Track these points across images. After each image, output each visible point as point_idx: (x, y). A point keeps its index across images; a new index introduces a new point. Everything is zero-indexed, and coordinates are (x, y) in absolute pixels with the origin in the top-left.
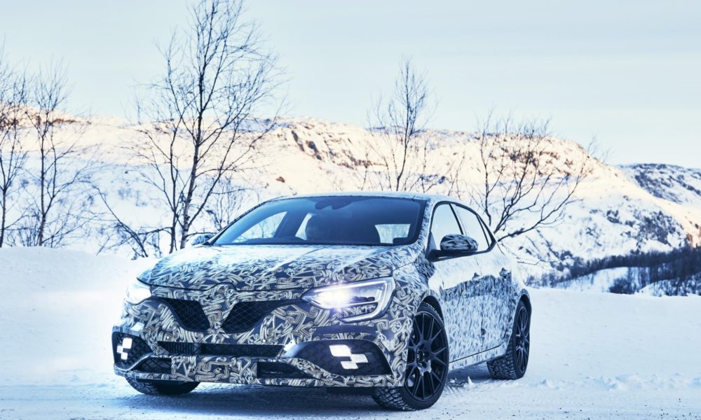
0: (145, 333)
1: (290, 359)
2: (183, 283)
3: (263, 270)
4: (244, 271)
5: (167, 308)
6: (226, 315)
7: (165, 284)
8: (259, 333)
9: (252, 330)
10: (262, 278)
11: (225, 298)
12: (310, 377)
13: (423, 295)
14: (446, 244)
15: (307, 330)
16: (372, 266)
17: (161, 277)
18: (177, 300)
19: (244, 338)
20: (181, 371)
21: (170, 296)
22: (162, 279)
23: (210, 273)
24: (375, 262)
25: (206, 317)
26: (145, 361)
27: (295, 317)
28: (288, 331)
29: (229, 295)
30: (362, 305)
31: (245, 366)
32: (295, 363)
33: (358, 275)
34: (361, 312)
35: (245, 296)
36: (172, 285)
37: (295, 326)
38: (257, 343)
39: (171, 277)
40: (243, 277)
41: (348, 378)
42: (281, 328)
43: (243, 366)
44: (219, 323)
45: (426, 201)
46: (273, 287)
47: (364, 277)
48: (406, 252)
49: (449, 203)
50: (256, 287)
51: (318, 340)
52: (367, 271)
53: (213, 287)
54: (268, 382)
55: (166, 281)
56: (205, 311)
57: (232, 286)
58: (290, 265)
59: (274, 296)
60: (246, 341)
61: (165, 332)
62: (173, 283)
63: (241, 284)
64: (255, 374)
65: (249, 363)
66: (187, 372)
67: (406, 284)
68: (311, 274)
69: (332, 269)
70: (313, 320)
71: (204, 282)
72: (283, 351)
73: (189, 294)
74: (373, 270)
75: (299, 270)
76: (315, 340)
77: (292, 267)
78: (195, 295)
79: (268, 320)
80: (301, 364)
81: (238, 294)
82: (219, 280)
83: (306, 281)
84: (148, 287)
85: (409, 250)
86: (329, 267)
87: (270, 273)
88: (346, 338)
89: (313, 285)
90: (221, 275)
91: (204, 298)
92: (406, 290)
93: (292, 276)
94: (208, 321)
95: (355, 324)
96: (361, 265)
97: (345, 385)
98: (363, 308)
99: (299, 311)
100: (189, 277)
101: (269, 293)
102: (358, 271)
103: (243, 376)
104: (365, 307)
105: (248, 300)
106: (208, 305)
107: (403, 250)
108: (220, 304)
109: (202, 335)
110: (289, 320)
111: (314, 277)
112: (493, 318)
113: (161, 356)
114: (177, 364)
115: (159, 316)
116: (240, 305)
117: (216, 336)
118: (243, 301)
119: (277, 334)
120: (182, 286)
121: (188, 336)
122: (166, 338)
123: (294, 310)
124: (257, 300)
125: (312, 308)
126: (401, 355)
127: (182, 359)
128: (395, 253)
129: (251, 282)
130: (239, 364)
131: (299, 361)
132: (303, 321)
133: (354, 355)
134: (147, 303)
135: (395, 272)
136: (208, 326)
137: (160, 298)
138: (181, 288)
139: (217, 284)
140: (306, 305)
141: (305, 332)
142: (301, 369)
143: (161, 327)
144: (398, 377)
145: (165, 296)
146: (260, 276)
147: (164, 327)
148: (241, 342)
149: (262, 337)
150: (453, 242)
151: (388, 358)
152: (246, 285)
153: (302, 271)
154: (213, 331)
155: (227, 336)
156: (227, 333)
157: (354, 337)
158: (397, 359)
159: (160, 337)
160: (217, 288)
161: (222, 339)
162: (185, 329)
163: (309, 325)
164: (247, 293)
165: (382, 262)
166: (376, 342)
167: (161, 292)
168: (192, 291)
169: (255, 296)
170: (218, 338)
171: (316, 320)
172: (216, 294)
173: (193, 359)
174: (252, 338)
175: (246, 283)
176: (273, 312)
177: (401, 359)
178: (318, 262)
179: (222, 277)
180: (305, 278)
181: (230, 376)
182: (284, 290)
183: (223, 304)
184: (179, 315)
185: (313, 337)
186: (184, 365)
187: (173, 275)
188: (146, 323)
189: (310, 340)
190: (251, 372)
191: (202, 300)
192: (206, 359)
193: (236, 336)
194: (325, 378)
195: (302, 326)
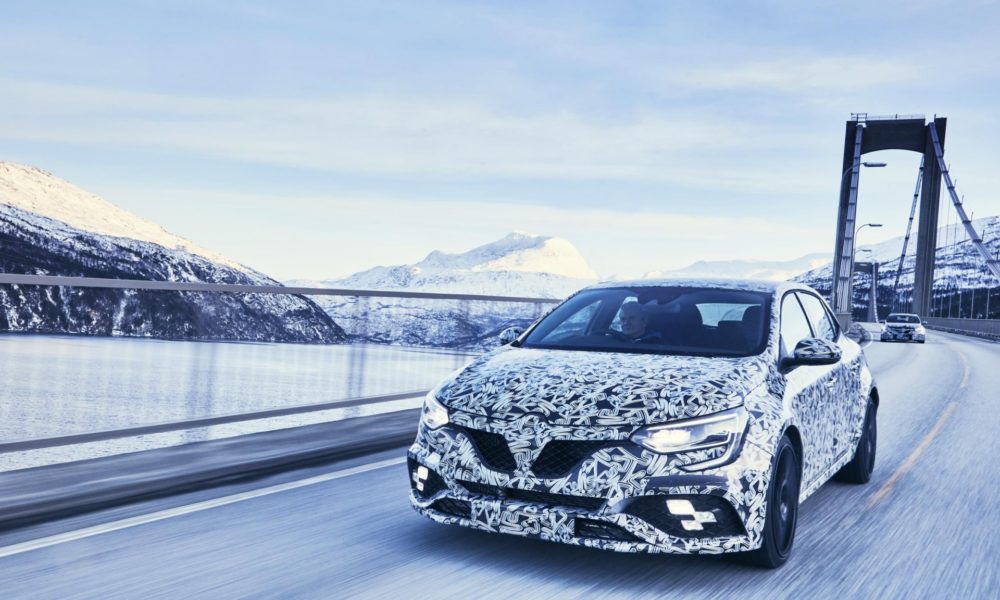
0: (441, 468)
1: (617, 517)
2: (485, 408)
3: (580, 396)
4: (558, 397)
5: (466, 439)
6: (536, 454)
7: (464, 409)
8: (576, 481)
9: (569, 477)
10: (581, 408)
11: (535, 433)
12: (641, 540)
13: (783, 427)
14: (801, 351)
15: (638, 480)
16: (718, 393)
17: (461, 398)
18: (478, 431)
19: (558, 485)
20: (483, 518)
21: (470, 425)
22: (462, 401)
23: (517, 397)
24: (721, 387)
25: (511, 456)
26: (442, 500)
27: (622, 463)
28: (614, 482)
29: (540, 430)
30: (708, 449)
31: (560, 521)
32: (622, 521)
33: (701, 408)
34: (706, 458)
35: (560, 433)
36: (473, 411)
37: (622, 475)
38: (574, 493)
39: (473, 400)
40: (557, 406)
41: (692, 542)
42: (605, 477)
43: (557, 520)
44: (528, 465)
45: (771, 294)
46: (594, 421)
47: (710, 411)
48: (756, 368)
49: (793, 291)
50: (573, 420)
51: (653, 494)
52: (712, 401)
53: (521, 417)
54: (588, 543)
55: (467, 405)
56: (511, 449)
57: (543, 417)
58: (614, 390)
59: (597, 434)
60: (561, 491)
61: (464, 468)
62: (473, 408)
63: (555, 416)
64: (572, 533)
65: (565, 517)
66: (490, 521)
67: (761, 414)
68: (641, 405)
69: (667, 399)
70: (645, 468)
71: (509, 409)
72: (607, 506)
73: (492, 425)
74: (720, 399)
75: (626, 398)
76: (648, 494)
77: (616, 394)
78: (499, 427)
79: (588, 465)
80: (630, 523)
81: (551, 429)
82: (528, 407)
83: (635, 415)
84: (445, 410)
85: (759, 363)
86: (663, 394)
87: (589, 401)
88: (688, 492)
89: (644, 421)
90: (530, 402)
91: (510, 432)
92: (762, 423)
93: (617, 408)
94: (514, 460)
95: (699, 473)
96: (704, 393)
97: (687, 552)
98: (709, 452)
99: (627, 456)
100: (492, 401)
101: (589, 430)
102: (701, 401)
103: (557, 533)
104: (712, 451)
105: (563, 438)
106: (514, 441)
107: (753, 364)
108: (529, 440)
109: (507, 477)
110: (615, 467)
111: (645, 410)
112: (844, 422)
113: (459, 498)
114: (478, 510)
115: (458, 449)
116: (554, 444)
117: (525, 480)
118: (557, 439)
119: (600, 484)
120: (485, 414)
121: (492, 477)
122: (465, 477)
123: (622, 454)
124: (574, 439)
125: (644, 452)
126: (758, 510)
127: (484, 504)
128: (744, 371)
129: (567, 413)
130: (553, 518)
131: (628, 519)
132: (632, 471)
133: (698, 513)
134: (444, 430)
135: (747, 399)
136: (514, 466)
137: (459, 426)
138: (483, 416)
139: (526, 414)
140: (636, 449)
141: (636, 483)
142: (630, 530)
143: (459, 462)
144: (754, 538)
145: (464, 423)
146: (578, 404)
147: (463, 463)
148: (555, 490)
149: (580, 487)
150: (811, 350)
151: (743, 515)
152: (561, 417)
153: (629, 401)
154: (520, 473)
155: (537, 481)
156: (537, 477)
157: (699, 491)
158: (754, 515)
159: (458, 475)
160: (525, 420)
161: (532, 486)
162: (488, 467)
163: (640, 474)
164: (561, 429)
165: (730, 387)
166: (727, 497)
167: (460, 419)
168: (496, 421)
169: (572, 432)
170: (526, 483)
171: (649, 469)
172: (524, 427)
173: (496, 505)
174: (568, 487)
175: (560, 414)
176: (593, 456)
177: (759, 516)
178: (648, 387)
179: (531, 405)
180: (634, 411)
181: (541, 532)
182: (609, 428)
183: (533, 441)
184: (481, 450)
185: (646, 491)
186: (486, 511)
187: (475, 395)
188: (442, 455)
189: (642, 494)
190: (569, 529)
191: (508, 434)
192: (513, 507)
193: (548, 483)
194: (661, 543)
195: (630, 476)
